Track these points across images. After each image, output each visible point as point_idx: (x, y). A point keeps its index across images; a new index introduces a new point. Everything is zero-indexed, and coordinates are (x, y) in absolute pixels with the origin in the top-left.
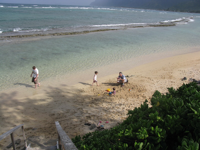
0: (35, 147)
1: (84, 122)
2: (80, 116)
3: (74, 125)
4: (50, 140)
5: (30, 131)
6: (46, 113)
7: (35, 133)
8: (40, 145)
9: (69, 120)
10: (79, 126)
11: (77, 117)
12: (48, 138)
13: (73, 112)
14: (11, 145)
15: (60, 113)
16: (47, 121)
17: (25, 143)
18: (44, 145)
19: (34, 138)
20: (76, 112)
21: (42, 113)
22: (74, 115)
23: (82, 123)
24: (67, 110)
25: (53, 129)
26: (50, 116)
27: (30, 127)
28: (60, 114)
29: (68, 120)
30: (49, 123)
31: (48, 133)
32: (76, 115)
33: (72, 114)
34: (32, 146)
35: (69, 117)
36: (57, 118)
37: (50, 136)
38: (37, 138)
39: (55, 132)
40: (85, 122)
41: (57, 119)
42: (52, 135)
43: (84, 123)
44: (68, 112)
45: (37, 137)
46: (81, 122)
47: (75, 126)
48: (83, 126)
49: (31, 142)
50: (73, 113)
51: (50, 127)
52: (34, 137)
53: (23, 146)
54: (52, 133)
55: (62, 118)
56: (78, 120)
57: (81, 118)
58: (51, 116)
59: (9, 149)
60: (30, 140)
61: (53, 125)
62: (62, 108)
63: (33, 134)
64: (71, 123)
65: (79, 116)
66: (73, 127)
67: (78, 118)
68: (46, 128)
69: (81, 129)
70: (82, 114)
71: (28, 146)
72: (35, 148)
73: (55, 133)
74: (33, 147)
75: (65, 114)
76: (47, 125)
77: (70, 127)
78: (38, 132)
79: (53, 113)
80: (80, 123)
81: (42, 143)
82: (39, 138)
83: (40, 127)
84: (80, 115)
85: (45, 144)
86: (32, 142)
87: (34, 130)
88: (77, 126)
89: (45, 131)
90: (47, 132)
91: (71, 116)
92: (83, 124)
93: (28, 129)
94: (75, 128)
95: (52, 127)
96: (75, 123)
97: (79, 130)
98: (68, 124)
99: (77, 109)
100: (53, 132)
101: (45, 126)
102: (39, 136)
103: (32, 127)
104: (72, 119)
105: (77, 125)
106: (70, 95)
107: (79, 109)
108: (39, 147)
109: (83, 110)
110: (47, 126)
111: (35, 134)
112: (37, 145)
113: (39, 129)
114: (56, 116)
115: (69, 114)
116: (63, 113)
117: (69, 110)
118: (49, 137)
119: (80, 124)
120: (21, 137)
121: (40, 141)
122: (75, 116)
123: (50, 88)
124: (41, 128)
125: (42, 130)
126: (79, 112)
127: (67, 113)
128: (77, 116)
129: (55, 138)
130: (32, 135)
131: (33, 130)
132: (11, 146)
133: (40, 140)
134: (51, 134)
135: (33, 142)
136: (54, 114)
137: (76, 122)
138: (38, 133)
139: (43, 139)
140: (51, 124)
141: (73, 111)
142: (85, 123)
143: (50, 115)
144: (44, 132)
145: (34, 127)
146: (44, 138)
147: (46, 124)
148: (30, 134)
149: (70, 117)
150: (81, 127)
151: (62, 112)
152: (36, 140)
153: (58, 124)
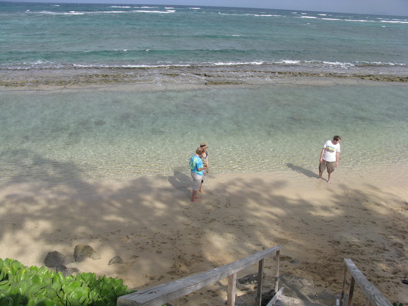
0: (291, 296)
1: (401, 275)
2: (394, 261)
3: (379, 277)
4: (323, 292)
5: (286, 262)
6: (323, 235)
7: (294, 269)
8: (301, 297)
9: (368, 262)
10: (389, 281)
11: (387, 260)
12: (318, 286)
13: (380, 248)
14: (247, 278)
15: (353, 243)
16: (322, 253)
17: (275, 284)
18: (308, 298)
19: (292, 280)
20: (388, 250)
21: (316, 234)
22: (382, 254)
23: (396, 277)
24: (368, 241)
25: (331, 272)
26: (329, 243)
27: (287, 254)
28: (352, 245)
29: (367, 263)
30: (326, 257)
31: (319, 277)
32: (386, 255)
33: (378, 251)
34: (286, 293)
35: (370, 256)
36: (344, 252)
37: (322, 285)
38: (298, 281)
39: (334, 278)
40: (404, 276)
41: (342, 253)
42: (327, 283)
43: (401, 278)
44: (369, 245)
45: (298, 278)
46: (395, 273)
47: (380, 279)
48: (398, 283)
49: (284, 285)
50: (380, 251)
51: (325, 267)
52: (292, 277)
53: (268, 287)
54: (329, 280)
55: (354, 254)
56: (388, 268)
57: (396, 265)
58: (331, 244)
59: (242, 285)
60: (284, 281)
61: (332, 263)
62: (358, 234)
63: (290, 270)
64: (372, 270)
65: (392, 259)
66: (375, 279)
67: (390, 263)
68: (317, 266)
69: (392, 288)
70: (399, 257)
71: (278, 290)
72: (293, 299)
73: (335, 281)
74: (287, 296)
75: (362, 248)
76: (322, 260)
77: (369, 278)
78: (300, 269)
79: (336, 238)
80: (392, 276)
81: (305, 292)
82: (301, 282)
83: (305, 261)
84: (397, 260)
85: (312, 297)
86: (286, 285)
87: (293, 264)
88: (384, 281)
89: (314, 270)
90: (319, 274)
91: (374, 255)
92: (399, 280)
93: (283, 258)
94: (379, 282)
95: (330, 267)
96: (380, 273)
97: (387, 291)
98: (364, 270)
99: (391, 245)
100: (331, 279)
101: (316, 262)
102: (303, 278)
103: (290, 256)
104: (375, 262)
105: (383, 277)
106: (382, 211)
107: (395, 244)
108: (299, 299)
109: (404, 250)
110: (320, 262)
111: (294, 272)
112: (294, 293)
113: (303, 263)
114: (341, 247)
115: (371, 250)
116: (358, 244)
117: (372, 241)
118: (320, 286)
119: (392, 278)
120: (266, 269)
121: (302, 287)
122: (384, 259)
123: (343, 187)
124: (307, 263)
125: (311, 268)
126: (393, 251)
127: (366, 246)
128: (388, 258)
129: (332, 290)
130: (288, 271)
131: (291, 262)
133: (303, 285)
134: (326, 281)
135: (288, 286)
136: (339, 243)
137: (384, 271)
138: (301, 271)
139: (309, 286)
140: (329, 260)
141: (381, 246)
142: (403, 279)
143: (330, 242)
144: (312, 272)
145: (294, 258)
146: (312, 285)
147: (319, 259)
148: (285, 268)
149: (372, 256)
150: (393, 284)
151: (356, 240)
152: (295, 283)
153: (353, 265)
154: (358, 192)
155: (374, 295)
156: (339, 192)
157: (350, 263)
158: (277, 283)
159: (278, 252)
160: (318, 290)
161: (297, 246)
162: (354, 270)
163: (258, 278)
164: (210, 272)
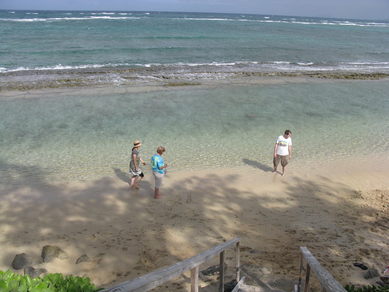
0: (252, 285)
1: (353, 258)
2: (346, 246)
3: (333, 262)
4: (282, 279)
5: (246, 253)
6: (281, 225)
7: (254, 259)
8: (262, 285)
9: (323, 248)
10: (342, 265)
11: (339, 246)
12: (277, 273)
13: (333, 235)
14: (210, 270)
15: (308, 232)
16: (279, 242)
17: (237, 275)
18: (269, 286)
19: (252, 269)
20: (340, 236)
21: (273, 224)
22: (335, 240)
23: (348, 260)
24: (322, 229)
25: (288, 260)
26: (286, 233)
27: (246, 246)
28: (308, 233)
29: (321, 249)
30: (284, 246)
31: (278, 265)
32: (339, 241)
33: (332, 238)
34: (247, 282)
35: (324, 243)
36: (300, 241)
37: (281, 272)
38: (258, 270)
39: (292, 265)
40: (355, 259)
41: (298, 242)
42: (286, 270)
43: (353, 261)
44: (322, 232)
45: (258, 267)
46: (347, 257)
47: (334, 264)
48: (350, 266)
49: (245, 274)
50: (333, 237)
51: (283, 255)
52: (252, 267)
53: (230, 277)
54: (286, 267)
55: (310, 241)
56: (341, 253)
57: (348, 250)
58: (288, 233)
59: (206, 276)
60: (245, 270)
61: (289, 251)
62: (312, 223)
63: (250, 260)
64: (327, 256)
65: (344, 244)
66: (329, 264)
67: (343, 248)
68: (276, 254)
69: (345, 271)
70: (350, 242)
71: (240, 279)
72: (254, 287)
73: (293, 268)
74: (248, 285)
75: (317, 236)
76: (280, 249)
77: (323, 263)
78: (260, 258)
79: (293, 226)
80: (345, 260)
81: (265, 282)
82: (261, 271)
83: (264, 251)
84: (348, 244)
85: (272, 284)
86: (247, 274)
87: (253, 254)
88: (337, 265)
89: (273, 259)
90: (277, 262)
91: (328, 242)
92: (351, 263)
93: (243, 249)
94: (333, 266)
95: (288, 255)
96: (334, 258)
97: (340, 274)
98: (319, 256)
99: (343, 231)
100: (289, 266)
101: (274, 251)
102: (262, 267)
103: (250, 247)
104: (329, 248)
105: (337, 261)
106: (333, 200)
107: (347, 230)
108: (260, 286)
109: (355, 236)
110: (277, 250)
111: (254, 261)
112: (255, 282)
113: (262, 253)
114: (297, 236)
115: (325, 237)
116: (313, 232)
117: (326, 229)
118: (279, 273)
119: (345, 262)
120: (228, 260)
121: (262, 276)
122: (337, 244)
123: (296, 179)
124: (266, 252)
125: (268, 257)
126: (345, 237)
127: (320, 234)
128: (340, 244)
129: (290, 277)
130: (248, 261)
131: (251, 252)
132: (209, 272)
133: (263, 274)
134: (284, 269)
135: (249, 275)
136: (295, 232)
137: (337, 256)
138: (260, 260)
139: (269, 275)
140: (287, 248)
141: (334, 232)
142: (355, 262)
143: (287, 231)
144: (271, 260)
145: (253, 248)
146: (272, 273)
147: (277, 248)
148: (245, 258)
149: (326, 243)
150: (346, 268)
151: (311, 229)
152: (255, 272)
153: (309, 252)
154: (310, 183)
155: (327, 280)
156: (293, 184)
157: (306, 251)
158: (238, 273)
159: (238, 244)
160: (277, 278)
161: (256, 237)
162: (309, 257)
163: (220, 269)
164: (173, 267)
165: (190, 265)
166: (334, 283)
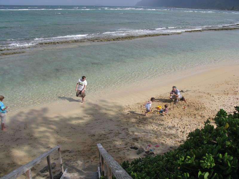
0: (72, 172)
1: (129, 145)
2: (125, 138)
3: (118, 149)
4: (90, 165)
5: (67, 153)
6: (85, 133)
7: (72, 156)
8: (78, 171)
10: (124, 150)
11: (121, 139)
12: (87, 162)
13: (117, 133)
15: (102, 134)
16: (86, 143)
18: (83, 171)
19: (71, 163)
20: (121, 133)
21: (81, 133)
22: (118, 136)
23: (127, 146)
24: (110, 131)
25: (93, 153)
26: (89, 137)
27: (66, 149)
29: (111, 143)
30: (89, 145)
31: (87, 157)
32: (120, 136)
33: (116, 135)
34: (69, 171)
35: (112, 139)
36: (98, 140)
38: (75, 163)
40: (131, 145)
41: (97, 141)
42: (92, 159)
44: (110, 133)
45: (75, 161)
46: (126, 144)
47: (119, 150)
48: (129, 149)
49: (68, 167)
50: (117, 134)
51: (89, 150)
52: (71, 161)
53: (58, 171)
54: (92, 157)
55: (104, 139)
56: (122, 143)
57: (126, 140)
58: (90, 137)
59: (43, 173)
60: (66, 165)
61: (92, 148)
62: (104, 128)
63: (70, 158)
64: (115, 146)
65: (123, 137)
66: (116, 150)
67: (123, 140)
68: (85, 151)
69: (126, 153)
70: (127, 136)
71: (64, 171)
72: (73, 174)
73: (96, 157)
74: (70, 173)
75: (107, 135)
76: (86, 147)
77: (113, 151)
78: (75, 155)
79: (93, 132)
80: (125, 146)
81: (80, 169)
83: (77, 150)
84: (126, 137)
86: (69, 166)
87: (71, 153)
88: (121, 150)
89: (83, 154)
90: (86, 155)
91: (115, 138)
92: (129, 148)
93: (64, 152)
94: (119, 151)
95: (92, 150)
96: (119, 147)
97: (124, 155)
98: (110, 147)
99: (122, 130)
100: (94, 156)
101: (83, 149)
102: (77, 160)
103: (69, 149)
104: (115, 142)
105: (121, 148)
107: (124, 129)
108: (78, 173)
109: (129, 131)
110: (85, 148)
111: (72, 158)
112: (74, 170)
113: (76, 152)
114: (96, 138)
115: (112, 135)
116: (105, 134)
117: (112, 130)
118: (88, 162)
119: (125, 147)
120: (56, 160)
121: (78, 166)
122: (119, 138)
123: (90, 104)
124: (79, 151)
125: (81, 154)
126: (123, 133)
127: (109, 134)
128: (121, 137)
129: (95, 163)
130: (68, 158)
131: (69, 153)
132: (45, 170)
133: (78, 164)
135: (70, 167)
136: (94, 135)
137: (121, 145)
138: (76, 156)
139: (82, 164)
141: (117, 132)
142: (131, 147)
143: (89, 136)
144: (82, 155)
145: (70, 150)
146: (83, 163)
147: (85, 147)
148: (66, 157)
149: (113, 138)
150: (126, 151)
151: (103, 132)
152: (73, 164)
155: (110, 161)
157: (100, 146)
158: (62, 167)
159: (59, 149)
160: (87, 165)
161: (71, 143)
162: (101, 150)
165: (23, 170)
166: (114, 163)
